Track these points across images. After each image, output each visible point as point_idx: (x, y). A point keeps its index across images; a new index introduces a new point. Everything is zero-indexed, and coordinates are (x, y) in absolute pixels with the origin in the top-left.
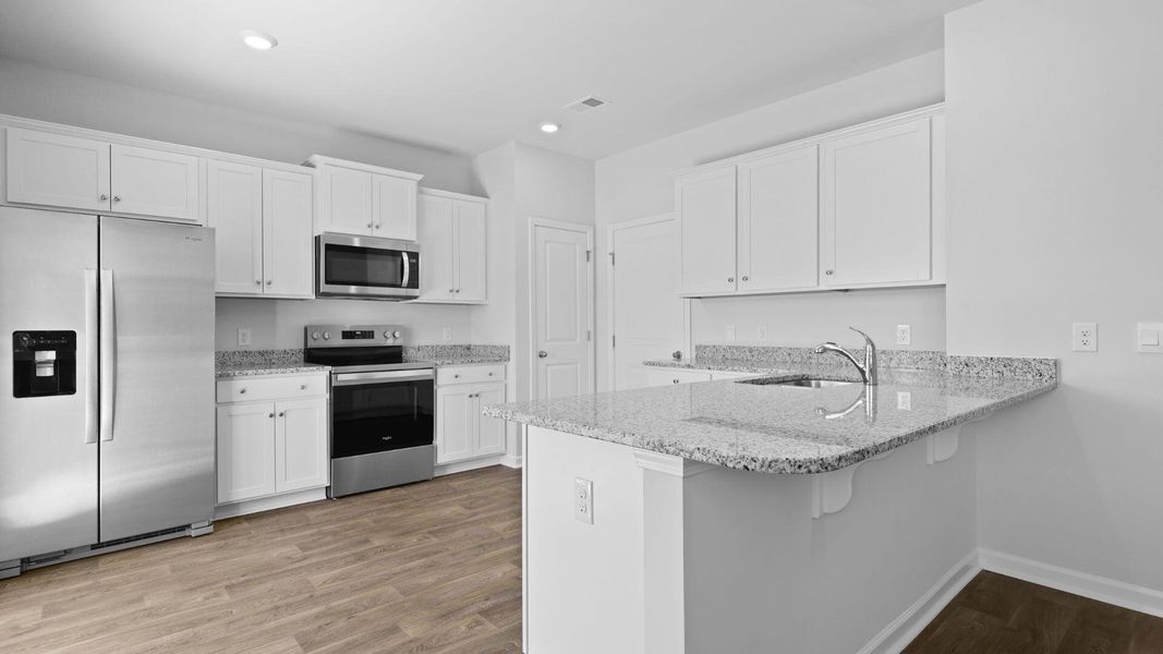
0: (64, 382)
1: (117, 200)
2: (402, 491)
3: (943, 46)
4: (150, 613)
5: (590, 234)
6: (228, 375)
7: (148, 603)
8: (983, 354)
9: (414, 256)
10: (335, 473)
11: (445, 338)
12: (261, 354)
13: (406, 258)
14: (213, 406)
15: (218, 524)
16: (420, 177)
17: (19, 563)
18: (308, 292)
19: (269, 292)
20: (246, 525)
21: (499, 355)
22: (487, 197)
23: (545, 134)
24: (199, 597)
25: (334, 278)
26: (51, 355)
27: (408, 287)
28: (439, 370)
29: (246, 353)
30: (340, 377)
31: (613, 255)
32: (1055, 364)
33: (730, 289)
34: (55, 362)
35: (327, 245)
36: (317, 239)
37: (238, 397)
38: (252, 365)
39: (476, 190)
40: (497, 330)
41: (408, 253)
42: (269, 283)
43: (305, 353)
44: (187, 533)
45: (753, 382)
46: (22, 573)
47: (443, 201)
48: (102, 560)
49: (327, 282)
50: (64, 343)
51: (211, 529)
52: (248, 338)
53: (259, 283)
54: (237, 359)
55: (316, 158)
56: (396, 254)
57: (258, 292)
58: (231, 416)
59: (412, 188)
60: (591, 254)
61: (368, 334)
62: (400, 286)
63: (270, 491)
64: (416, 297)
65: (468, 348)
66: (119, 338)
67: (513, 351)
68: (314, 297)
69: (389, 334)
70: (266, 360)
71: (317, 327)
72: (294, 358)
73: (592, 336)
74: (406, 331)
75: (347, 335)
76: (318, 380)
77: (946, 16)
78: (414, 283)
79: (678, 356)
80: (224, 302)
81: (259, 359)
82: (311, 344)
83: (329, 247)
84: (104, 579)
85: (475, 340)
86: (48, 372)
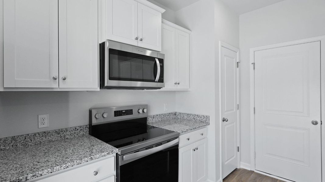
5: (238, 53)
9: (161, 61)
12: (58, 132)
13: (158, 62)
19: (64, 86)
25: (116, 75)
27: (158, 81)
28: (180, 138)
29: (45, 133)
31: (254, 64)
41: (159, 59)
42: (64, 79)
43: (89, 128)
49: (111, 78)
52: (46, 121)
53: (55, 79)
54: (38, 139)
56: (152, 59)
57: (55, 87)
60: (239, 64)
61: (130, 112)
62: (154, 81)
64: (160, 88)
65: (175, 114)
67: (211, 119)
68: (99, 89)
69: (141, 111)
70: (61, 137)
71: (98, 109)
72: (82, 133)
73: (239, 107)
75: (118, 113)
78: (161, 80)
81: (55, 137)
82: (95, 122)
83: (111, 51)
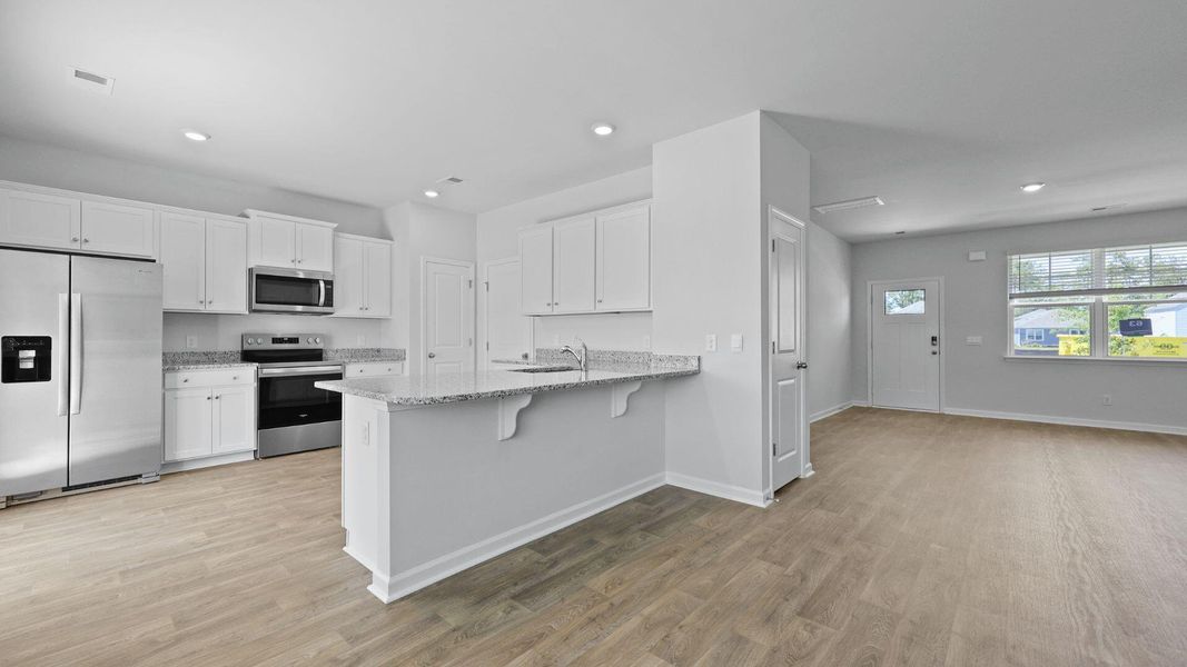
0: (42, 372)
1: (86, 241)
2: (314, 453)
3: (651, 163)
4: (104, 524)
5: (472, 269)
6: (174, 369)
7: (103, 520)
8: (668, 354)
9: (329, 283)
10: (261, 441)
11: (360, 343)
12: (206, 354)
13: (322, 284)
14: (160, 391)
15: (164, 476)
16: (335, 225)
17: (5, 500)
18: (243, 309)
19: (210, 309)
20: (187, 476)
21: (397, 356)
22: (391, 239)
23: (427, 198)
24: (142, 515)
25: (262, 300)
26: (32, 353)
27: (325, 305)
28: (347, 367)
29: (193, 354)
30: (265, 371)
31: (487, 283)
32: (699, 359)
33: (548, 311)
34: (35, 359)
35: (258, 276)
36: (250, 270)
37: (181, 385)
38: (198, 362)
39: (384, 234)
40: (398, 338)
41: (325, 281)
42: (212, 303)
43: (241, 354)
44: (139, 481)
45: (524, 371)
46: (7, 507)
47: (353, 243)
48: (70, 499)
49: (257, 302)
50: (42, 345)
51: (158, 478)
52: (193, 342)
53: (201, 302)
54: (186, 357)
55: (249, 211)
56: (317, 281)
57: (202, 309)
58: (176, 398)
59: (330, 232)
60: (473, 284)
61: (295, 340)
62: (317, 305)
63: (207, 453)
64: (331, 313)
65: (378, 351)
66: (85, 342)
67: (407, 352)
68: (248, 313)
69: (310, 340)
70: (210, 358)
71: (251, 335)
72: (232, 358)
73: (474, 342)
74: (324, 337)
75: (275, 340)
76: (249, 373)
77: (654, 146)
78: (329, 302)
79: (526, 356)
80: (170, 317)
81: (204, 358)
82: (246, 347)
83: (260, 276)
84: (70, 509)
85: (384, 345)
86: (30, 365)
